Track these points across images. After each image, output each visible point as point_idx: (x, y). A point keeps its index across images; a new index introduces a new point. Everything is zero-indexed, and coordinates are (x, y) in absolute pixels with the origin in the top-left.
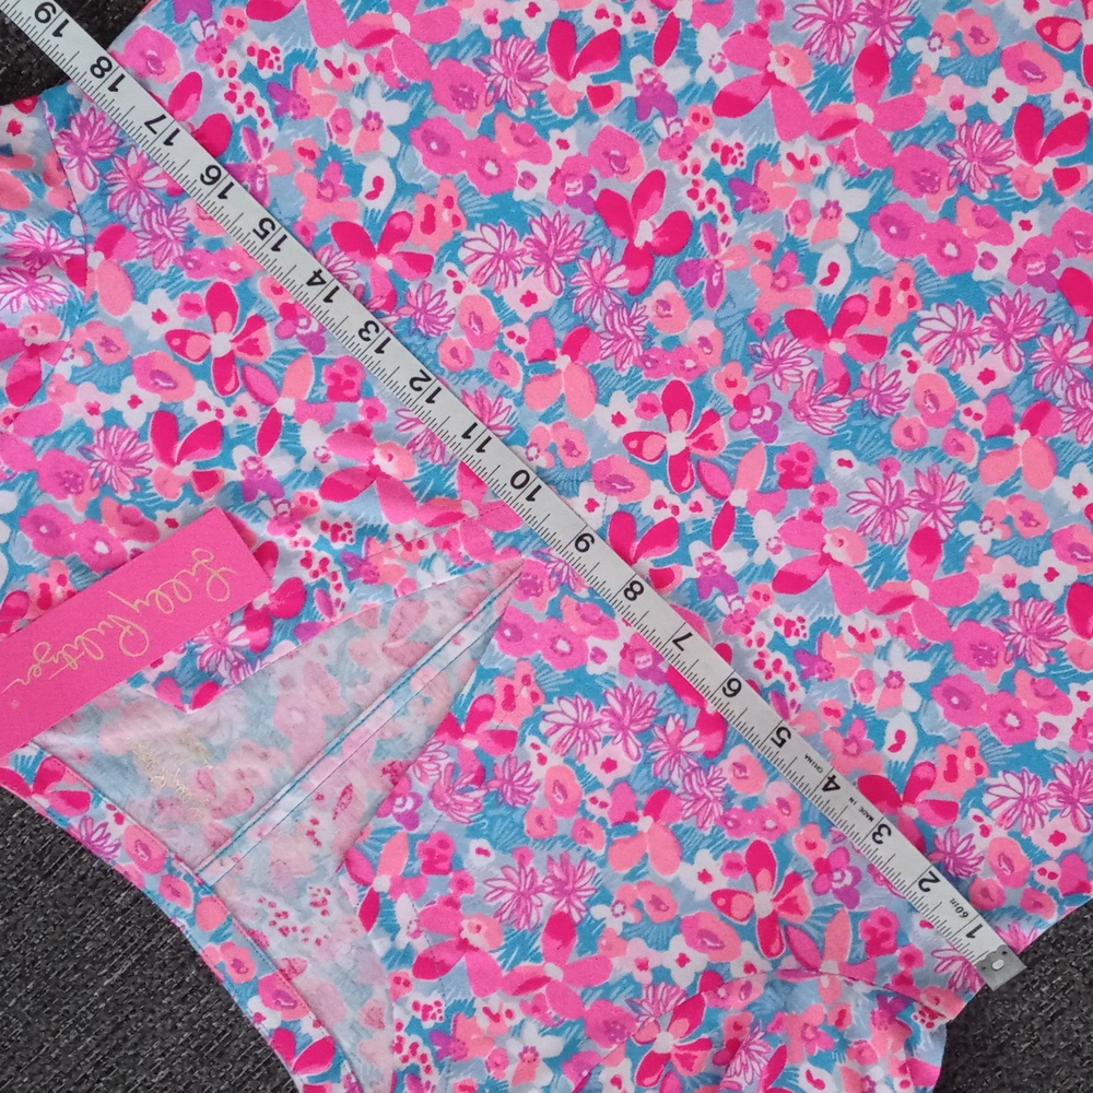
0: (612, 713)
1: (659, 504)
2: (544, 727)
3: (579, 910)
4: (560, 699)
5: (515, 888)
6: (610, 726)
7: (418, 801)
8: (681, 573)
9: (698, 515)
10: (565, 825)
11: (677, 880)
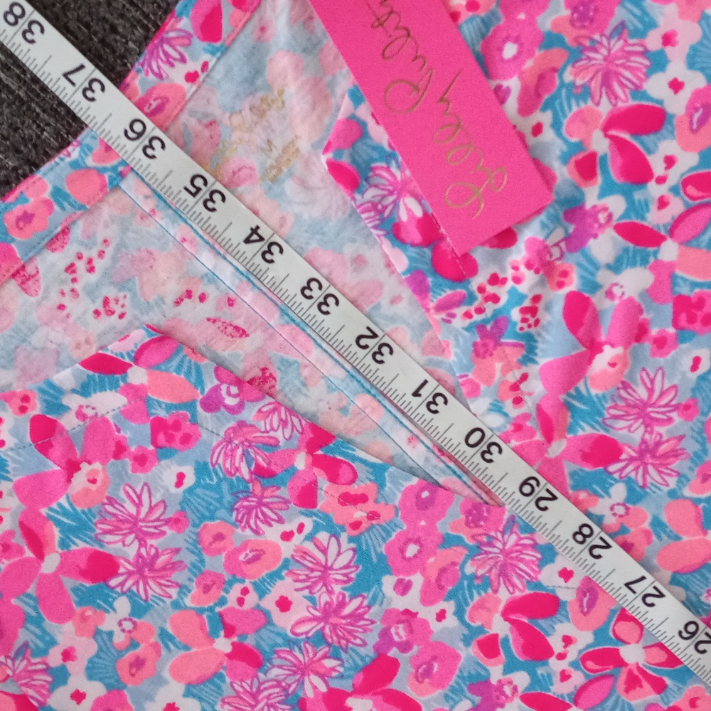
0: (342, 604)
1: (568, 640)
2: (323, 536)
3: (122, 584)
4: (354, 550)
5: (142, 515)
6: (327, 603)
7: (233, 410)
8: (495, 665)
9: (557, 678)
10: (216, 564)
11: (165, 682)
